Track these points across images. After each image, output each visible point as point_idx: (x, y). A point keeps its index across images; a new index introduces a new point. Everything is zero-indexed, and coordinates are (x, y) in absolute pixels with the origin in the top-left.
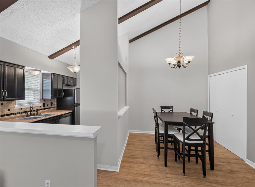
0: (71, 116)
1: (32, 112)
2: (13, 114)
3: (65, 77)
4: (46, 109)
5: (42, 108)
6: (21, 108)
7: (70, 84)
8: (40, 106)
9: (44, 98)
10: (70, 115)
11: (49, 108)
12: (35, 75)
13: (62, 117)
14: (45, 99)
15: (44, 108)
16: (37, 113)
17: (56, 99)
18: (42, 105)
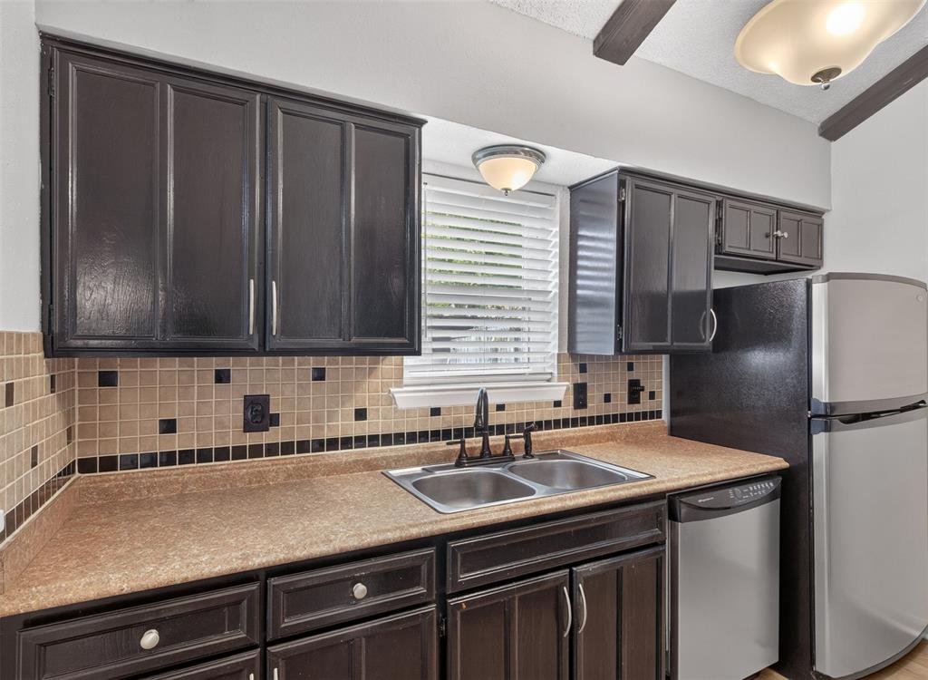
0: (778, 501)
1: (492, 434)
2: (387, 439)
3: (728, 203)
4: (599, 420)
5: (568, 411)
6: (435, 405)
7: (774, 256)
8: (557, 404)
9: (582, 348)
10: (771, 497)
11: (615, 419)
12: (506, 190)
13: (689, 505)
14: (592, 357)
15: (580, 414)
16: (528, 446)
17: (665, 359)
18: (571, 398)
